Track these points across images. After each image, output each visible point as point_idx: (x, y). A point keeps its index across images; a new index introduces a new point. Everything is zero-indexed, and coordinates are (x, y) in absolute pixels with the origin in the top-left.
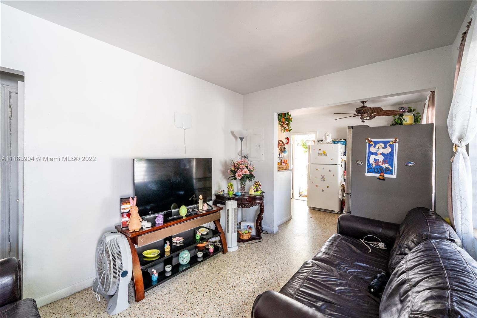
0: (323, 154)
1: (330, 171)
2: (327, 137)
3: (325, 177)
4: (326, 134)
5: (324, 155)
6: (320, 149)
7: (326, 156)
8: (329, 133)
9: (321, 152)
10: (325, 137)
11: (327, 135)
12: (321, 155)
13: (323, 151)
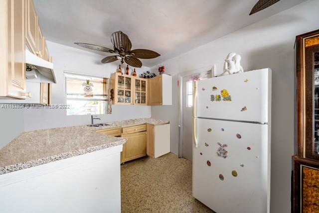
0: (222, 98)
1: (239, 136)
2: (232, 63)
3: (226, 149)
4: (228, 58)
5: (224, 100)
6: (215, 88)
7: (228, 102)
8: (234, 54)
9: (217, 93)
10: (227, 63)
11: (230, 58)
12: (217, 100)
13: (222, 91)
